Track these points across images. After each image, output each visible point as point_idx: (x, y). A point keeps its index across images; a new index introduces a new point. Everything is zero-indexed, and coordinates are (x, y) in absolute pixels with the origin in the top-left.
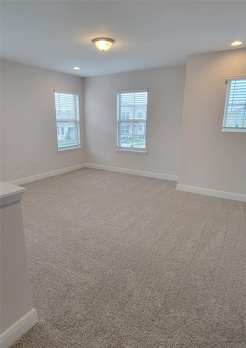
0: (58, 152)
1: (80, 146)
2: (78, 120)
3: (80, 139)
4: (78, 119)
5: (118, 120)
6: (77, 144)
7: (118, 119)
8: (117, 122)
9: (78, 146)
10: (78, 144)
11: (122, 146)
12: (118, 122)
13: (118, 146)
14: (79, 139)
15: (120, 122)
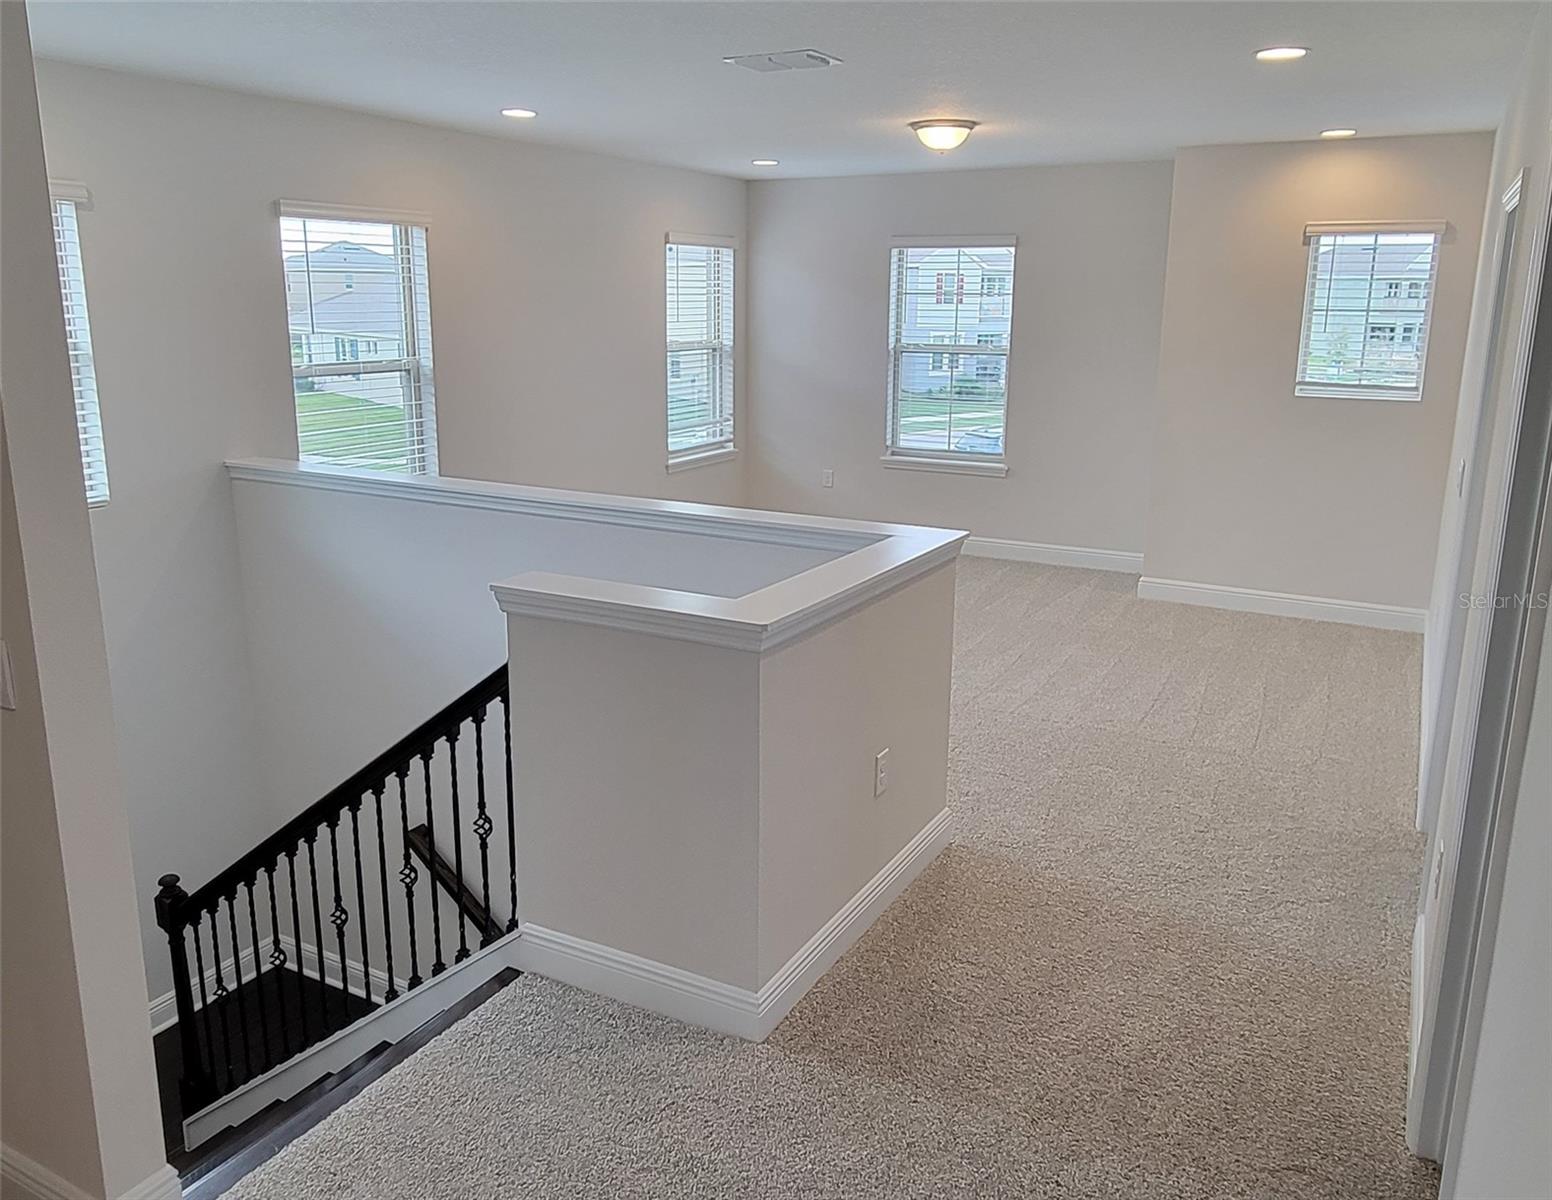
0: (667, 467)
1: (732, 444)
2: (725, 342)
3: (732, 418)
4: (728, 339)
5: (891, 346)
6: (718, 439)
7: (892, 340)
8: (889, 352)
9: (721, 445)
10: (723, 439)
11: (902, 444)
12: (892, 352)
13: (889, 443)
14: (726, 416)
15: (899, 352)
